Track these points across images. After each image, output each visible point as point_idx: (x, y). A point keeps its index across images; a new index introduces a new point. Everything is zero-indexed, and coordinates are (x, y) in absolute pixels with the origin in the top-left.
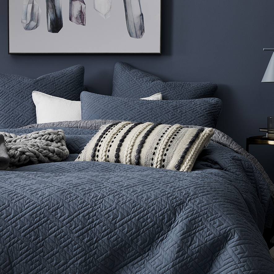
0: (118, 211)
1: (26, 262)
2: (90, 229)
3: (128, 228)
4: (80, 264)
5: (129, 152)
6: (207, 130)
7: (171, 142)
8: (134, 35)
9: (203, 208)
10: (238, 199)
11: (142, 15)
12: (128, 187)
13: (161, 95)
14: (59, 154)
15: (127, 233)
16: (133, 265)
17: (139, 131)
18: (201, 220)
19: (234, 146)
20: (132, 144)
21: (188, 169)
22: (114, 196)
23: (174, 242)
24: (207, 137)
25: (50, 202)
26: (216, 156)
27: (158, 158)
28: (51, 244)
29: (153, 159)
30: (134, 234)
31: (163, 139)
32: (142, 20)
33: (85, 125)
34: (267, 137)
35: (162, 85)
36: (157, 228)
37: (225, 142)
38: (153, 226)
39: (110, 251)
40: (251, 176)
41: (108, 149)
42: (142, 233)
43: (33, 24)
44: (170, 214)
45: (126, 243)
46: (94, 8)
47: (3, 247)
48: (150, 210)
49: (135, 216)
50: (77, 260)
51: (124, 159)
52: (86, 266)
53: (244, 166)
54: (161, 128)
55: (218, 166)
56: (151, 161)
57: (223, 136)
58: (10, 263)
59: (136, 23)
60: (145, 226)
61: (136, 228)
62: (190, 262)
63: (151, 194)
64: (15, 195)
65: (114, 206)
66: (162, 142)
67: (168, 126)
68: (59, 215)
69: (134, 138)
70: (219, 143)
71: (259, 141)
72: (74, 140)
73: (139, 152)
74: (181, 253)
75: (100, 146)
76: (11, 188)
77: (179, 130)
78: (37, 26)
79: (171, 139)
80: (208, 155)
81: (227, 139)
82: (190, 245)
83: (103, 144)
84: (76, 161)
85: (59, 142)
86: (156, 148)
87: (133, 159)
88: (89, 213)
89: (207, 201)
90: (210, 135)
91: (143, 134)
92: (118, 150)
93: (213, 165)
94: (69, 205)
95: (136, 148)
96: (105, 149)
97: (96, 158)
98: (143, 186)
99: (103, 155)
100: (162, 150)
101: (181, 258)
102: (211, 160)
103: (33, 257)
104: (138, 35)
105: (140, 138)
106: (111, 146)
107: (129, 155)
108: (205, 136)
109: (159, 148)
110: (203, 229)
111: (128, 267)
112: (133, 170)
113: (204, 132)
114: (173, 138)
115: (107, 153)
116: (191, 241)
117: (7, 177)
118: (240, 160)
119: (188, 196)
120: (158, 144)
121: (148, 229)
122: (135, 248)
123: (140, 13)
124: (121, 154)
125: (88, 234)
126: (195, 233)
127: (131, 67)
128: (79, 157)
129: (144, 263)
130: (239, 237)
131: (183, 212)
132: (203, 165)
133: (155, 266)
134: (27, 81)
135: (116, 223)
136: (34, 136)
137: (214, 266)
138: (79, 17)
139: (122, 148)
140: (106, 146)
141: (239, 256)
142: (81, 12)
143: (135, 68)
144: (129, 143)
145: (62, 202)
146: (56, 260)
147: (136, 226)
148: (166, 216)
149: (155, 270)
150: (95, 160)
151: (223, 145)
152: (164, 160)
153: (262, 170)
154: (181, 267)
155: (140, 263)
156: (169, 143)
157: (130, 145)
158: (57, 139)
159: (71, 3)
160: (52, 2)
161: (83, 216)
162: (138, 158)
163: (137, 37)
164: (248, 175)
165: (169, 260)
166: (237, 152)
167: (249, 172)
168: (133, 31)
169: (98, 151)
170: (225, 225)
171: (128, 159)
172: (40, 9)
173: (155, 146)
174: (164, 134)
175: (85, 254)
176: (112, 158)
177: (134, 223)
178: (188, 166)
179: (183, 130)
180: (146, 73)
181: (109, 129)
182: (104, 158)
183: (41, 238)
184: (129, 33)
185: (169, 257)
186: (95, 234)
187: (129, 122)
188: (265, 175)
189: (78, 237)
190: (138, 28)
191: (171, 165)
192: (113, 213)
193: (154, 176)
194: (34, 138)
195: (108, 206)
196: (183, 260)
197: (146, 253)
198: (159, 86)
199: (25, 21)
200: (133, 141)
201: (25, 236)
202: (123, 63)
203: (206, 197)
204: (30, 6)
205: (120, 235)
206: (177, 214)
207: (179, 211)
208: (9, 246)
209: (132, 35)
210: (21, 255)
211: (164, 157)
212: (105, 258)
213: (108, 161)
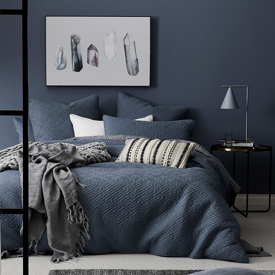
0: (153, 188)
1: (109, 213)
2: (140, 197)
3: (159, 197)
4: (135, 214)
5: (149, 157)
6: (192, 144)
7: (173, 151)
8: (132, 73)
9: (197, 188)
10: (214, 183)
11: (137, 59)
12: (157, 176)
13: (152, 116)
14: (106, 157)
15: (159, 199)
16: (162, 216)
17: (153, 145)
18: (196, 194)
19: (206, 153)
20: (150, 152)
21: (183, 167)
22: (151, 181)
23: (183, 204)
24: (192, 148)
25: (119, 183)
26: (198, 160)
27: (165, 160)
28: (120, 204)
29: (163, 161)
30: (162, 200)
31: (168, 150)
32: (137, 63)
33: (112, 138)
34: (224, 145)
35: (152, 109)
36: (174, 197)
37: (201, 151)
38: (171, 196)
39: (150, 208)
40: (218, 171)
41: (136, 155)
42: (166, 200)
43: (63, 65)
44: (180, 190)
45: (158, 205)
46: (104, 55)
47: (97, 205)
48: (170, 188)
49: (162, 191)
50: (134, 213)
51: (146, 161)
52: (138, 215)
53: (214, 166)
54: (165, 143)
55: (199, 166)
56: (162, 162)
57: (199, 147)
58: (101, 213)
59: (133, 65)
60: (167, 196)
61: (163, 197)
62: (191, 214)
63: (169, 180)
64: (100, 180)
65: (151, 186)
66: (167, 152)
67: (169, 141)
68: (124, 190)
69: (151, 149)
70: (197, 151)
71: (220, 148)
72: (110, 149)
73: (154, 157)
74: (187, 210)
75: (131, 153)
76: (96, 176)
77: (176, 144)
78: (65, 67)
79: (172, 150)
80: (193, 159)
81: (202, 149)
82: (191, 206)
83: (133, 152)
84: (116, 161)
85: (103, 150)
86: (164, 155)
87: (151, 161)
88: (139, 189)
89: (199, 184)
90: (194, 147)
91: (156, 146)
92: (142, 156)
93: (196, 165)
94: (129, 185)
95: (152, 155)
96: (134, 155)
97: (129, 160)
98: (165, 176)
99: (133, 158)
100: (168, 156)
101: (187, 212)
102: (195, 162)
103: (112, 211)
104: (134, 74)
105: (154, 149)
106: (137, 153)
107: (149, 159)
108: (191, 148)
109: (166, 155)
110: (197, 198)
111: (159, 217)
112: (153, 167)
113: (190, 145)
114: (174, 149)
115: (136, 157)
116: (192, 204)
117: (90, 170)
118: (212, 162)
119: (189, 182)
120: (165, 152)
121: (169, 198)
122: (163, 207)
123: (136, 59)
124: (143, 158)
125: (139, 200)
126: (194, 200)
127: (130, 95)
128: (118, 159)
129: (167, 215)
130: (216, 202)
131: (187, 189)
132: (191, 165)
133: (174, 216)
134: (65, 107)
135: (153, 194)
136: (89, 146)
137: (204, 216)
138: (94, 61)
139: (144, 155)
140: (135, 153)
141: (217, 211)
142: (95, 57)
143: (132, 96)
144: (148, 152)
145: (125, 184)
146: (124, 212)
147: (164, 196)
148: (178, 191)
149: (174, 218)
150: (128, 161)
151: (200, 152)
152: (169, 162)
153: (224, 168)
154: (187, 216)
155: (165, 215)
156: (172, 152)
157: (149, 153)
158: (102, 148)
159: (88, 51)
160: (75, 51)
161: (136, 191)
162: (154, 161)
163: (133, 75)
164: (216, 171)
165: (181, 213)
166: (208, 157)
167: (217, 169)
168: (131, 71)
169: (130, 156)
170: (208, 196)
171: (148, 161)
172: (67, 55)
173: (164, 153)
174: (168, 146)
175: (138, 210)
176: (139, 160)
177: (162, 194)
178: (183, 166)
179: (178, 144)
180: (141, 100)
181: (134, 143)
182: (134, 160)
183: (115, 201)
184: (128, 72)
185: (181, 212)
186: (143, 200)
187: (144, 138)
188: (226, 171)
189: (134, 201)
190: (134, 69)
191: (174, 165)
192: (151, 189)
193: (168, 171)
194: (89, 148)
195: (148, 186)
196: (188, 213)
197: (168, 210)
198: (151, 110)
199: (57, 64)
200: (150, 151)
201: (107, 200)
202: (124, 93)
203: (198, 182)
204: (61, 53)
205: (155, 201)
206: (184, 190)
207: (185, 189)
208: (100, 205)
209: (130, 73)
210: (106, 209)
211: (169, 160)
212: (148, 212)
213: (136, 162)
